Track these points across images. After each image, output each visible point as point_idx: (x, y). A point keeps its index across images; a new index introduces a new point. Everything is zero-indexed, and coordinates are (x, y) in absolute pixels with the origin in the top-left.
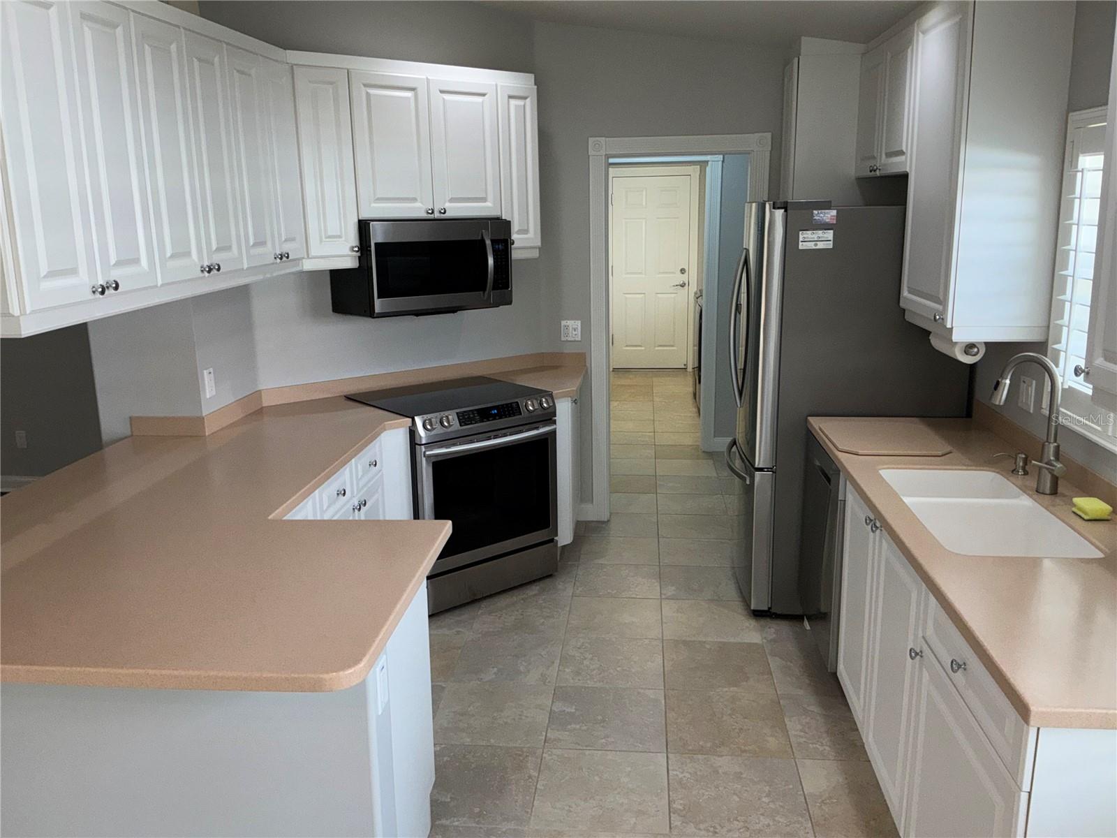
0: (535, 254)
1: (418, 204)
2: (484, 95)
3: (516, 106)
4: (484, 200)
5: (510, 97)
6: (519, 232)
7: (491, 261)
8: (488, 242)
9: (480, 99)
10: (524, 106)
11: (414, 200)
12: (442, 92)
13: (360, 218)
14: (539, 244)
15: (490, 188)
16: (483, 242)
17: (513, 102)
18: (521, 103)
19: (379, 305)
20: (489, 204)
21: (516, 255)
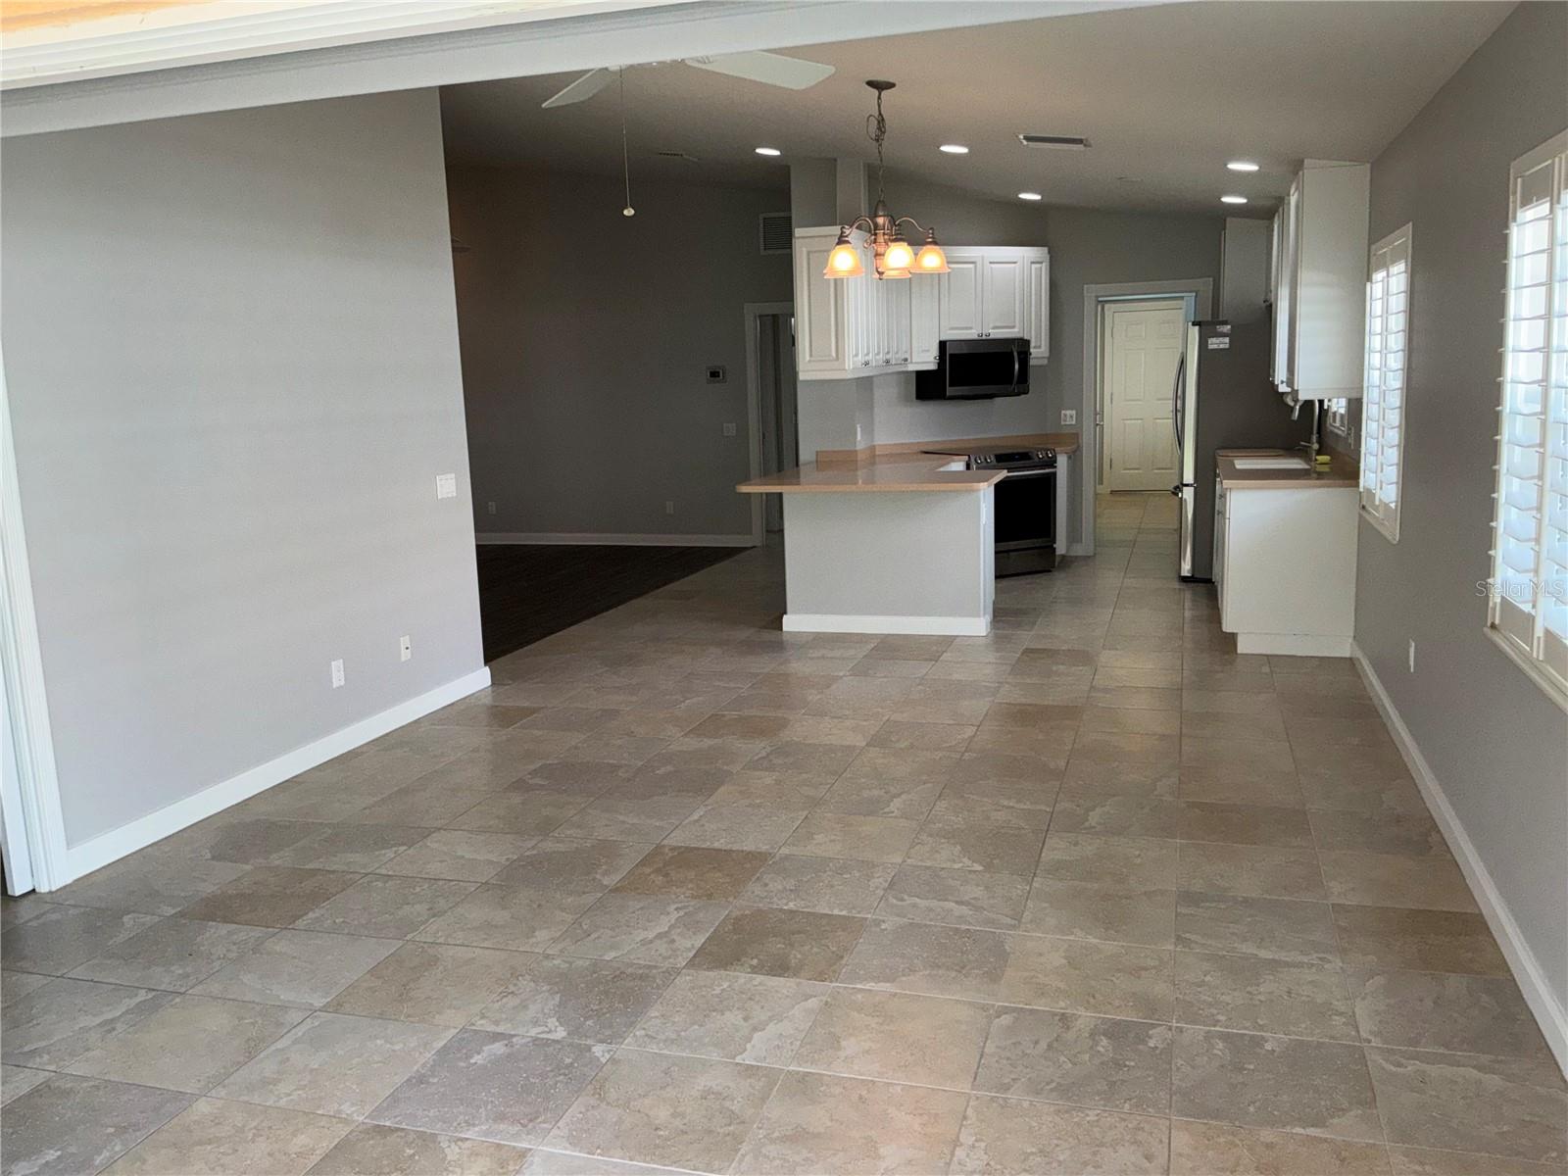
0: (1046, 362)
1: (973, 331)
2: (1015, 263)
3: (1036, 269)
4: (1014, 327)
5: (1033, 263)
6: (1035, 347)
7: (1017, 366)
8: (1015, 354)
9: (1013, 265)
10: (1041, 268)
11: (971, 328)
12: (991, 263)
13: (941, 339)
14: (1047, 355)
15: (1017, 322)
16: (1012, 353)
17: (1034, 266)
18: (1038, 266)
19: (950, 391)
20: (1016, 330)
21: (1032, 362)
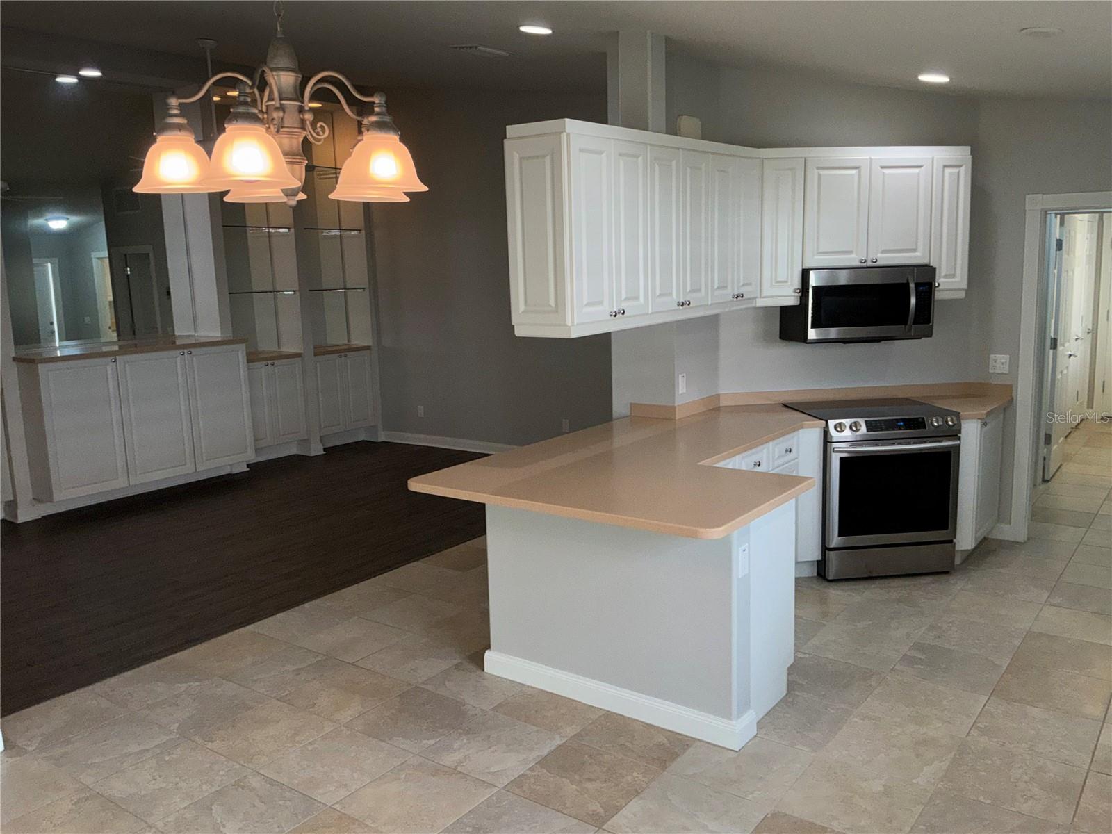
0: (962, 295)
1: (854, 256)
2: (920, 167)
3: (951, 174)
4: (914, 250)
5: (945, 166)
6: (946, 276)
7: (913, 301)
8: (912, 286)
9: (916, 171)
10: (959, 173)
11: (851, 252)
12: (882, 167)
13: (804, 268)
14: (965, 286)
15: (920, 244)
16: (907, 285)
17: (948, 171)
18: (956, 170)
19: (812, 334)
20: (918, 254)
21: (938, 295)
